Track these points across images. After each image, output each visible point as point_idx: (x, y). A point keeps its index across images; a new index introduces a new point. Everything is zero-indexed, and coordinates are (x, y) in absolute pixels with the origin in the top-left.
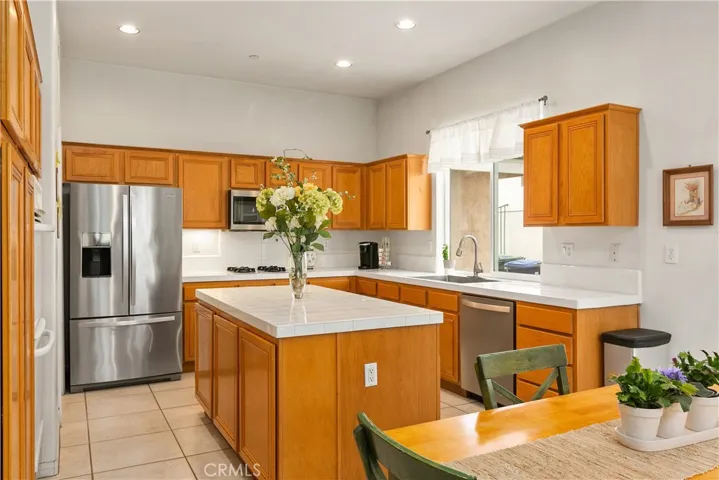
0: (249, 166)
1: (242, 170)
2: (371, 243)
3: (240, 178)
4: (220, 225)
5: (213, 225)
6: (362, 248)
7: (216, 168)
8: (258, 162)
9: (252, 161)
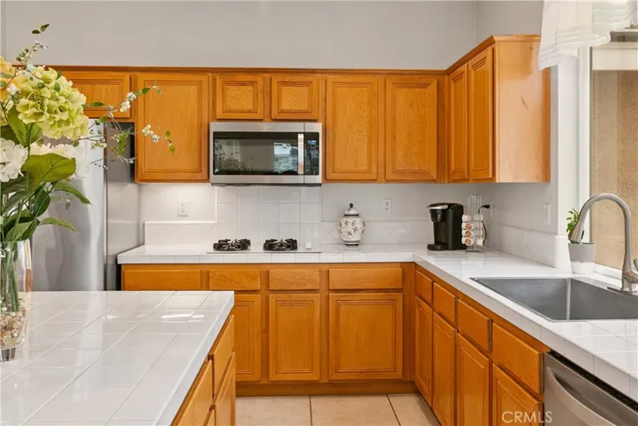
0: (243, 84)
1: (234, 91)
2: (450, 205)
3: (232, 104)
4: (199, 176)
5: (188, 176)
6: (434, 213)
7: (193, 89)
8: (259, 79)
9: (249, 78)
